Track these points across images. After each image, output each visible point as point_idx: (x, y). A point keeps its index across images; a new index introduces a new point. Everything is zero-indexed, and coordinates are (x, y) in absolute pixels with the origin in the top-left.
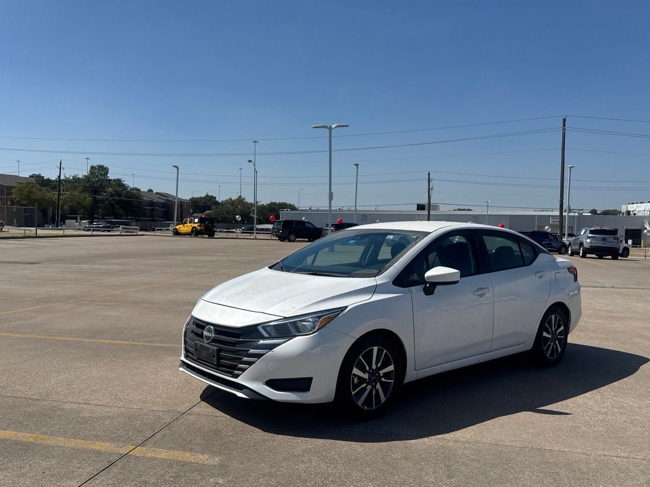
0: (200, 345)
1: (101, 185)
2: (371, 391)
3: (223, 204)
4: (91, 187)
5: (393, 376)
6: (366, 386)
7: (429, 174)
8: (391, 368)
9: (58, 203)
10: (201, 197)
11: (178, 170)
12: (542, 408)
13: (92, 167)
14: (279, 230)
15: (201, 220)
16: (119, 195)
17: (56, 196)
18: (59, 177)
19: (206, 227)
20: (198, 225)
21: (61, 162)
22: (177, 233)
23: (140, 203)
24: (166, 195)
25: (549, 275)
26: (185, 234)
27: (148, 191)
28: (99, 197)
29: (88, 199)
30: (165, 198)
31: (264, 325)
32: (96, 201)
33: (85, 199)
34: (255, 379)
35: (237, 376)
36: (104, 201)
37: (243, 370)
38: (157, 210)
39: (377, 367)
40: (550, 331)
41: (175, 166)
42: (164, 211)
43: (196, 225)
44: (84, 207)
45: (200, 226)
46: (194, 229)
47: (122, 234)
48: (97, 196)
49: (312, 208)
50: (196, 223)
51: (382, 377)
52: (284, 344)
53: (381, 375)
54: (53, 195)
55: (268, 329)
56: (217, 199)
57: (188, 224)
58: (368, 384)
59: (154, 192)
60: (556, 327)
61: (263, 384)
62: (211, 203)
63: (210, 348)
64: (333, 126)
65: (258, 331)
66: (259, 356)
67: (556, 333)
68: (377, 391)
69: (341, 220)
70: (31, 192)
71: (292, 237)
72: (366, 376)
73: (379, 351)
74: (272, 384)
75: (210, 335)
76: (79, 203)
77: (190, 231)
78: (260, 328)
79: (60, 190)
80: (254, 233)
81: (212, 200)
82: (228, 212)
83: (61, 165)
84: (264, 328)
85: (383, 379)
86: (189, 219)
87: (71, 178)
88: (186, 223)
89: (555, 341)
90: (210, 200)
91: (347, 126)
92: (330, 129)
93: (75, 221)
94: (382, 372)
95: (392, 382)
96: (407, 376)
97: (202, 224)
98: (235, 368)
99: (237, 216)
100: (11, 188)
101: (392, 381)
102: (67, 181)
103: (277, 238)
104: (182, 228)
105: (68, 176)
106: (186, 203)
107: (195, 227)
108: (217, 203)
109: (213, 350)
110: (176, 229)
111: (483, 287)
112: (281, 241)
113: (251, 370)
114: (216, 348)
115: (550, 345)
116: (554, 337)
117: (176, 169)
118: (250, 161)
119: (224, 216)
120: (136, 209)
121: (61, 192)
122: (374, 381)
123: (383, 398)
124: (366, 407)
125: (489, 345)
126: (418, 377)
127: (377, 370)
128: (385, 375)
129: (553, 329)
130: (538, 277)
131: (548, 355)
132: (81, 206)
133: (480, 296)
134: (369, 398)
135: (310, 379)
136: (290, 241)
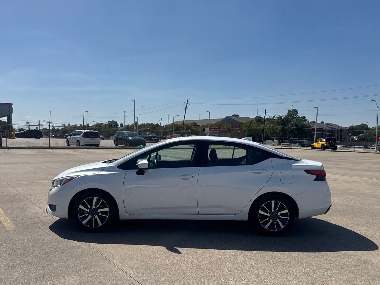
2: (91, 218)
3: (372, 130)
4: (282, 122)
5: (108, 214)
6: (88, 215)
8: (107, 209)
9: (264, 131)
10: (357, 125)
11: (318, 109)
13: (289, 111)
15: (327, 140)
16: (297, 126)
17: (263, 127)
18: (265, 117)
19: (330, 144)
20: (325, 143)
21: (266, 109)
22: (314, 148)
23: (309, 130)
24: (330, 124)
26: (318, 148)
27: (321, 123)
29: (280, 128)
32: (283, 130)
33: (278, 128)
36: (288, 129)
38: (325, 134)
39: (95, 207)
40: (269, 211)
41: (315, 107)
42: (330, 135)
43: (324, 143)
44: (277, 133)
45: (326, 143)
47: (282, 147)
48: (284, 127)
50: (324, 141)
51: (99, 213)
53: (99, 212)
54: (261, 127)
56: (369, 127)
58: (89, 214)
59: (325, 123)
60: (277, 209)
62: (364, 129)
67: (277, 214)
68: (96, 219)
70: (250, 126)
72: (88, 210)
73: (98, 199)
76: (274, 131)
77: (320, 146)
81: (365, 127)
83: (266, 111)
86: (320, 139)
87: (272, 117)
88: (319, 142)
89: (277, 219)
90: (363, 127)
93: (271, 140)
94: (99, 211)
96: (120, 216)
97: (328, 142)
99: (355, 137)
100: (243, 123)
102: (269, 119)
104: (316, 145)
105: (270, 117)
106: (345, 129)
107: (323, 144)
108: (369, 129)
110: (314, 145)
111: (188, 174)
115: (268, 221)
116: (274, 216)
117: (317, 109)
118: (373, 100)
119: (371, 137)
120: (307, 133)
121: (265, 125)
122: (94, 214)
123: (100, 224)
124: (88, 226)
125: (195, 210)
126: (132, 218)
127: (96, 209)
128: (101, 212)
129: (273, 210)
130: (255, 173)
131: (266, 227)
132: (275, 132)
133: (184, 179)
134: (90, 221)
135: (56, 206)
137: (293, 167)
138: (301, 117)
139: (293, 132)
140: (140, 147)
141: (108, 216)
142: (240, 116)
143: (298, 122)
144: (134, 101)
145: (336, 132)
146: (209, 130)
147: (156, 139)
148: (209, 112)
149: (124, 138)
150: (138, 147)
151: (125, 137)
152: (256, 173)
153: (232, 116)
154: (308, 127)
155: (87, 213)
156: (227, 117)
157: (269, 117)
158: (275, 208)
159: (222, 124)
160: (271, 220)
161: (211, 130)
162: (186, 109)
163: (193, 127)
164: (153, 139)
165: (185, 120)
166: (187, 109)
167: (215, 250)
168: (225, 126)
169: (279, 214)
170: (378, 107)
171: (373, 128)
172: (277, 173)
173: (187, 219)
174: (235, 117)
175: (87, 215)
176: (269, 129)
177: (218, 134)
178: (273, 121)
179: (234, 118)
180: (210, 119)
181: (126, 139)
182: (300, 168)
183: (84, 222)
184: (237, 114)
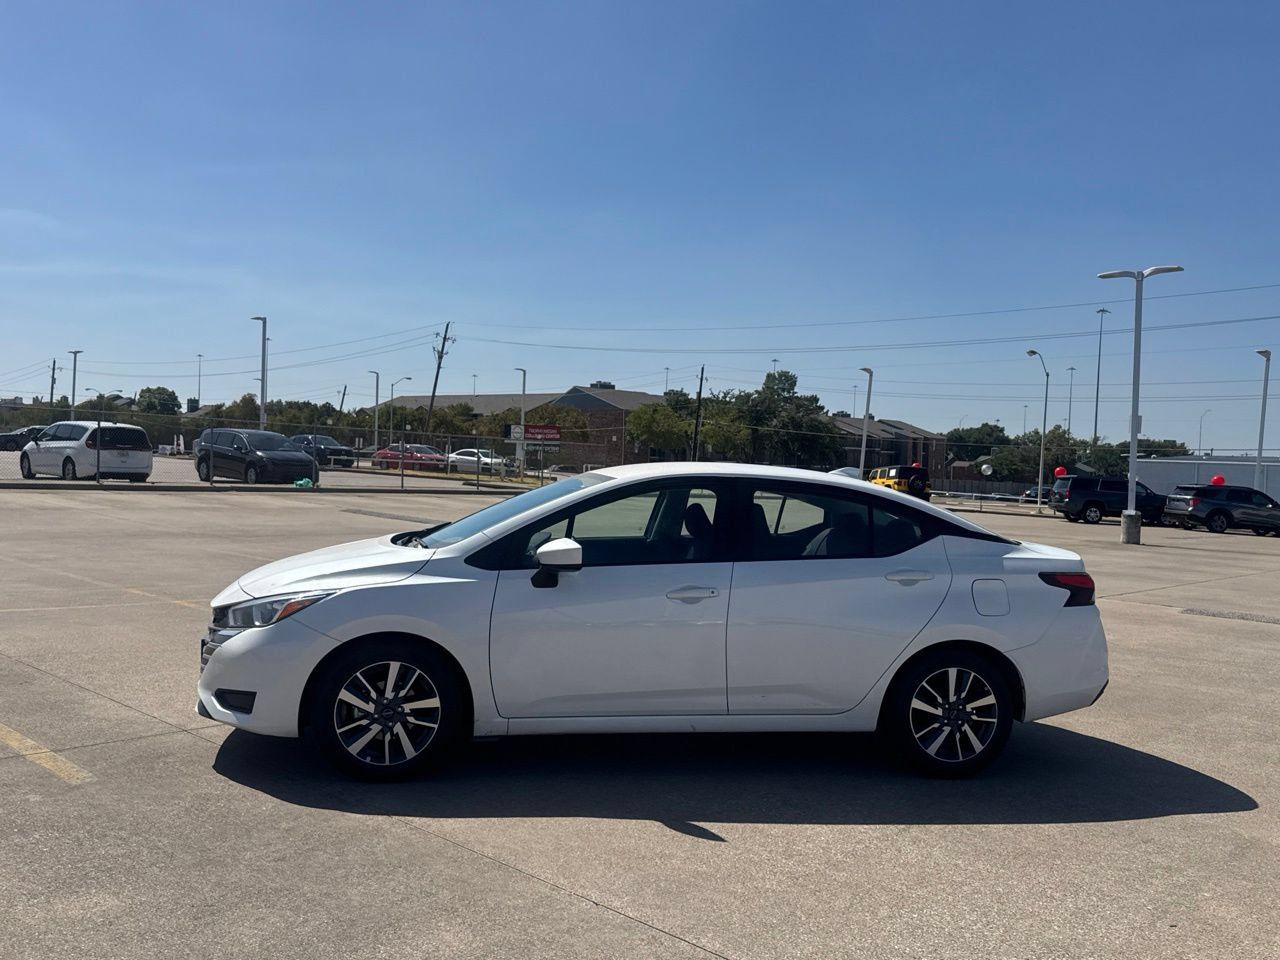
1: (769, 407)
2: (381, 734)
3: (1017, 442)
4: (752, 411)
5: (438, 717)
6: (369, 724)
8: (434, 703)
9: (696, 439)
10: (971, 429)
11: (871, 376)
13: (770, 377)
15: (902, 473)
16: (798, 425)
17: (693, 427)
18: (699, 394)
19: (912, 486)
20: (895, 483)
21: (703, 369)
23: (833, 439)
24: (896, 425)
25: (940, 582)
27: (866, 417)
28: (762, 429)
29: (744, 431)
30: (894, 430)
31: (236, 607)
32: (756, 436)
33: (739, 432)
36: (771, 435)
38: (878, 453)
39: (396, 696)
40: (940, 700)
41: (865, 370)
42: (891, 456)
43: (892, 483)
45: (899, 484)
48: (760, 428)
49: (1215, 454)
50: (893, 478)
51: (409, 715)
52: (235, 637)
53: (407, 710)
54: (687, 425)
56: (1006, 433)
57: (880, 481)
58: (374, 721)
59: (876, 419)
60: (963, 695)
61: (213, 695)
62: (992, 440)
64: (1146, 272)
67: (965, 708)
68: (396, 737)
70: (652, 420)
71: (1093, 513)
72: (370, 708)
73: (404, 671)
76: (727, 440)
79: (699, 416)
81: (995, 435)
82: (1024, 460)
83: (702, 373)
85: (411, 719)
86: (879, 471)
87: (722, 395)
88: (874, 478)
89: (963, 725)
90: (990, 435)
91: (1179, 269)
92: (1140, 277)
94: (408, 707)
95: (433, 728)
96: (477, 725)
97: (903, 481)
99: (984, 467)
100: (628, 413)
101: (434, 725)
102: (713, 401)
103: (1062, 514)
105: (715, 393)
106: (937, 440)
108: (1006, 441)
111: (699, 585)
112: (1071, 520)
115: (939, 731)
116: (955, 715)
117: (868, 375)
118: (1033, 353)
119: (1014, 467)
120: (827, 451)
121: (701, 420)
122: (390, 719)
123: (410, 752)
124: (368, 760)
125: (719, 701)
126: (514, 731)
127: (399, 701)
128: (416, 713)
129: (952, 698)
130: (899, 581)
131: (932, 750)
132: (730, 445)
133: (685, 601)
134: (375, 746)
135: (255, 693)
136: (1087, 522)
137: (1005, 563)
138: (806, 399)
139: (785, 444)
140: (301, 485)
141: (436, 726)
142: (616, 388)
143: (801, 414)
144: (261, 322)
145: (910, 446)
146: (526, 431)
147: (342, 457)
148: (524, 371)
149: (238, 454)
150: (294, 486)
151: (239, 449)
152: (904, 583)
153: (592, 385)
154: (829, 431)
155: (366, 715)
156: (575, 390)
157: (712, 393)
158: (958, 692)
159: (559, 411)
160: (947, 729)
161: (533, 431)
162: (440, 357)
163: (458, 421)
164: (333, 457)
165: (436, 394)
166: (445, 357)
167: (818, 828)
168: (569, 418)
169: (969, 708)
170: (1048, 375)
171: (1017, 438)
172: (963, 582)
173: (691, 730)
174: (601, 391)
175: (364, 722)
176: (711, 434)
177: (554, 445)
178: (723, 409)
179: (598, 394)
180: (526, 393)
181: (243, 456)
182: (1025, 568)
183: (355, 749)
184: (607, 381)
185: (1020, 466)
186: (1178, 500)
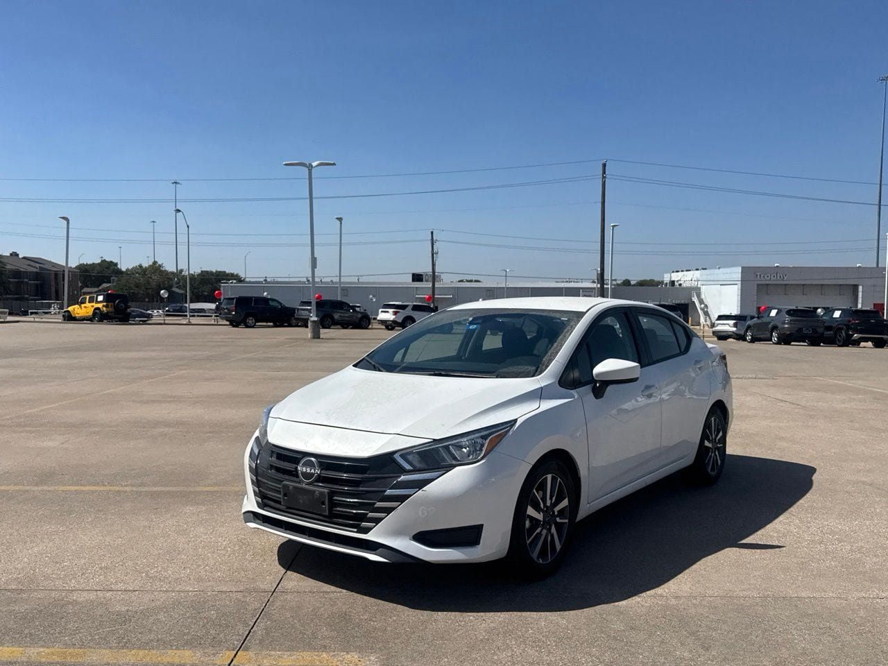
0: (295, 487)
2: (546, 536)
5: (567, 513)
7: (432, 233)
8: (566, 502)
10: (93, 264)
11: (68, 223)
12: (744, 542)
14: (230, 311)
15: (108, 298)
19: (116, 308)
20: (104, 306)
22: (69, 318)
24: (39, 261)
26: (83, 319)
27: (11, 254)
30: (38, 265)
31: (405, 453)
34: (398, 533)
35: (366, 531)
37: (377, 521)
38: (26, 283)
39: (551, 503)
40: (711, 438)
41: (63, 218)
42: (37, 285)
43: (100, 306)
45: (106, 306)
46: (97, 311)
49: (268, 280)
50: (101, 302)
51: (557, 516)
52: (442, 477)
53: (556, 513)
55: (410, 457)
56: (120, 266)
57: (88, 304)
58: (543, 527)
59: (20, 257)
60: (716, 433)
61: (410, 540)
62: (110, 271)
63: (314, 491)
64: (314, 164)
65: (394, 461)
66: (402, 499)
67: (716, 440)
68: (552, 536)
69: (319, 297)
71: (250, 321)
72: (540, 517)
73: (553, 479)
74: (424, 538)
75: (313, 471)
77: (91, 313)
78: (396, 456)
80: (186, 316)
81: (112, 268)
82: (137, 286)
84: (402, 456)
85: (558, 520)
86: (87, 297)
88: (83, 302)
89: (716, 451)
90: (108, 268)
91: (334, 164)
92: (310, 167)
95: (566, 523)
98: (363, 518)
99: (162, 292)
101: (567, 521)
103: (228, 323)
104: (76, 310)
107: (98, 309)
108: (119, 272)
109: (322, 494)
110: (68, 311)
111: (653, 384)
112: (234, 326)
113: (389, 520)
114: (326, 491)
115: (711, 457)
116: (714, 446)
117: (66, 222)
118: (180, 211)
119: (131, 291)
122: (548, 522)
123: (558, 546)
124: (541, 561)
126: (590, 512)
127: (553, 507)
128: (560, 513)
129: (713, 436)
131: (710, 469)
133: (648, 396)
134: (544, 548)
135: (483, 525)
136: (247, 327)
145: (53, 277)
158: (714, 431)
160: (713, 455)
170: (188, 227)
171: (127, 270)
175: (539, 530)
183: (535, 554)
185: (136, 291)
186: (304, 310)
